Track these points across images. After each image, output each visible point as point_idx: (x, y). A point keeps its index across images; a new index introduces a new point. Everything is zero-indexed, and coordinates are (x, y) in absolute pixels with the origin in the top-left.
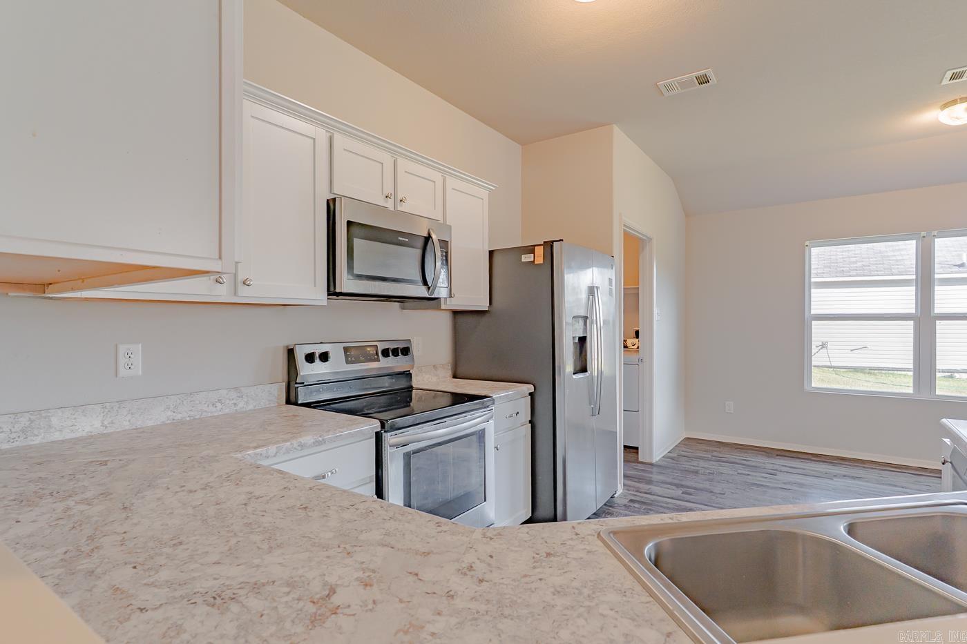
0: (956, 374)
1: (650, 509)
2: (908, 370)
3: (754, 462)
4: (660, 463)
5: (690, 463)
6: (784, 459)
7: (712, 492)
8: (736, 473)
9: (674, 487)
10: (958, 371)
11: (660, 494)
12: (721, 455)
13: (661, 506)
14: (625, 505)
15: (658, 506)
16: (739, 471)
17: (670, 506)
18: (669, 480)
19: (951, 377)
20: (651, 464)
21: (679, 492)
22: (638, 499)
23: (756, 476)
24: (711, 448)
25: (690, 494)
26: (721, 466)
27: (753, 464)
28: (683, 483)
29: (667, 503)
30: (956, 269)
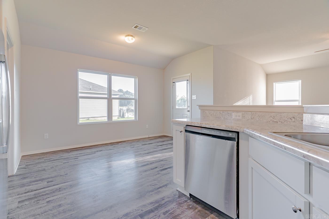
0: (90, 119)
1: (38, 200)
2: (81, 118)
3: (65, 156)
4: (19, 173)
5: (36, 167)
6: (74, 152)
7: (61, 176)
8: (63, 163)
9: (40, 182)
10: (90, 118)
11: (35, 189)
12: (49, 158)
13: (43, 195)
14: (18, 207)
15: (40, 196)
16: (64, 162)
17: (47, 192)
18: (33, 179)
19: (89, 119)
20: (13, 176)
21: (45, 183)
22: (24, 199)
23: (71, 162)
24: (41, 157)
25: (52, 181)
26: (53, 163)
27: (65, 157)
28: (43, 177)
29: (45, 192)
30: (89, 90)
